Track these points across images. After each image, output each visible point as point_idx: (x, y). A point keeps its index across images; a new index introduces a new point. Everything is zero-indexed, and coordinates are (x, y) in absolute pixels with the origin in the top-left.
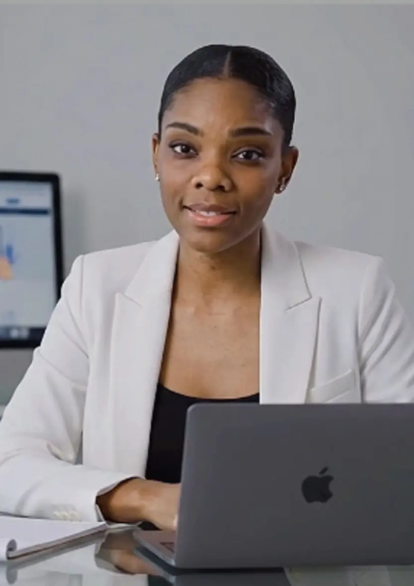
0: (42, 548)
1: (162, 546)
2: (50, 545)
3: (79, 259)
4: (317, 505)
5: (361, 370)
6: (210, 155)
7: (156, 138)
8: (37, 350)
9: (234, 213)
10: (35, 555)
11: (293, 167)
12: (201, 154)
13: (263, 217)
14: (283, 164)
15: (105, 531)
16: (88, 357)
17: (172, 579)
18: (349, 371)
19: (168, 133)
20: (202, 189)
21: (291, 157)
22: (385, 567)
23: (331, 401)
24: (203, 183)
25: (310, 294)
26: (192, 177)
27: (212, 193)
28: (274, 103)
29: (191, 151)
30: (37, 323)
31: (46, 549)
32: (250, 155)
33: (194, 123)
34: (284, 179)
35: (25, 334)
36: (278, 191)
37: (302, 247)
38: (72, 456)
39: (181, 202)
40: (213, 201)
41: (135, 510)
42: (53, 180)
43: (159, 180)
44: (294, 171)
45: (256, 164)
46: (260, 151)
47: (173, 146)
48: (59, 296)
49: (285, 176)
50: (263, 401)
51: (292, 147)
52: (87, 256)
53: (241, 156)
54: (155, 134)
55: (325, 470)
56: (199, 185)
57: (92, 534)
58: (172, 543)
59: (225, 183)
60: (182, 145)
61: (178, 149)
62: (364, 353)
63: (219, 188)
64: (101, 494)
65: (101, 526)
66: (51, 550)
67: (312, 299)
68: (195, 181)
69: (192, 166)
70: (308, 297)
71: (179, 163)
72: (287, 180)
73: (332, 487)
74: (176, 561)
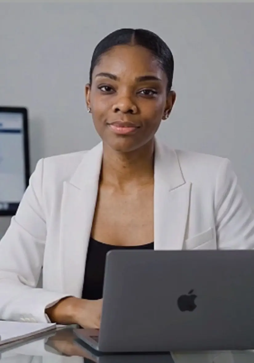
0: (17, 339)
1: (91, 338)
2: (22, 338)
3: (40, 161)
4: (187, 313)
5: (217, 227)
6: (123, 91)
7: (88, 86)
8: (13, 217)
9: (139, 127)
10: (12, 344)
11: (173, 103)
12: (118, 91)
13: (155, 133)
14: (167, 101)
15: (56, 328)
16: (45, 222)
17: (97, 359)
18: (210, 228)
19: (97, 79)
20: (119, 112)
21: (172, 97)
22: (230, 351)
23: (196, 248)
24: (120, 108)
25: (184, 180)
26: (112, 106)
27: (125, 115)
28: (162, 61)
29: (112, 90)
30: (14, 200)
31: (19, 340)
32: (148, 92)
33: (113, 73)
34: (167, 111)
35: (6, 207)
36: (164, 118)
37: (179, 152)
38: (33, 284)
39: (106, 121)
40: (125, 120)
41: (70, 317)
42: (23, 111)
43: (90, 112)
44: (174, 106)
45: (152, 98)
46: (154, 90)
47: (100, 88)
48: (27, 184)
49: (168, 109)
50: (156, 248)
51: (172, 91)
52: (46, 159)
53: (142, 92)
54: (88, 84)
55: (191, 292)
56: (117, 110)
57: (48, 331)
58: (97, 337)
59: (134, 108)
60: (105, 87)
61: (104, 89)
62: (219, 217)
63: (130, 111)
64: (48, 307)
65: (53, 326)
66: (22, 340)
67: (186, 184)
68: (114, 107)
69: (113, 99)
70: (184, 182)
71: (105, 97)
72: (169, 112)
73: (196, 301)
74: (100, 348)
